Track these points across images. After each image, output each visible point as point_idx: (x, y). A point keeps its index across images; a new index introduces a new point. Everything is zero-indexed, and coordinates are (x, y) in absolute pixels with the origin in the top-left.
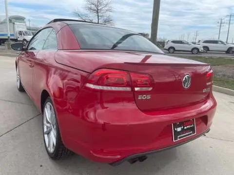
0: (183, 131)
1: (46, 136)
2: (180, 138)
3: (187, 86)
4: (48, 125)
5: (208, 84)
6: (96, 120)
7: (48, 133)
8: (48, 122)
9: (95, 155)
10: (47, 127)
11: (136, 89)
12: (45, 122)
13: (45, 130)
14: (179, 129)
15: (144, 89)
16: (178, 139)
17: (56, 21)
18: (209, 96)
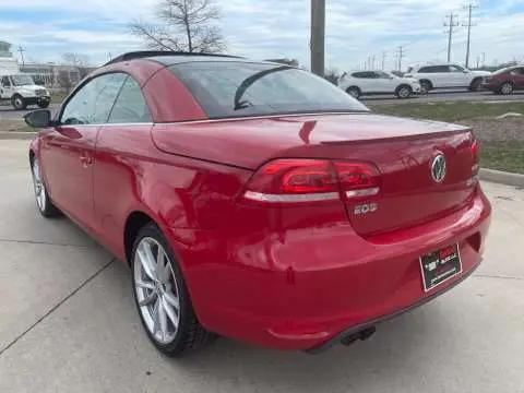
0: (440, 268)
1: (145, 310)
2: (435, 283)
3: (439, 177)
4: (149, 286)
5: (473, 168)
7: (152, 303)
8: (148, 279)
10: (144, 289)
11: (350, 194)
12: (139, 281)
13: (141, 298)
14: (432, 266)
15: (364, 192)
16: (433, 286)
18: (476, 192)
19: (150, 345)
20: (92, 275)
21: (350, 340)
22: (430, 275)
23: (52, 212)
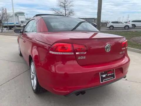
1: (32, 81)
2: (105, 81)
3: (108, 50)
4: (33, 74)
5: (123, 49)
6: (55, 71)
7: (33, 79)
8: (33, 73)
9: (56, 90)
10: (33, 76)
11: (77, 53)
12: (32, 73)
13: (32, 77)
14: (104, 76)
15: (82, 53)
17: (37, 15)
18: (125, 55)
19: (32, 90)
20: (25, 71)
21: (78, 94)
22: (103, 78)
23: (21, 55)
